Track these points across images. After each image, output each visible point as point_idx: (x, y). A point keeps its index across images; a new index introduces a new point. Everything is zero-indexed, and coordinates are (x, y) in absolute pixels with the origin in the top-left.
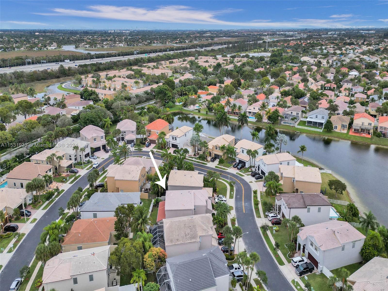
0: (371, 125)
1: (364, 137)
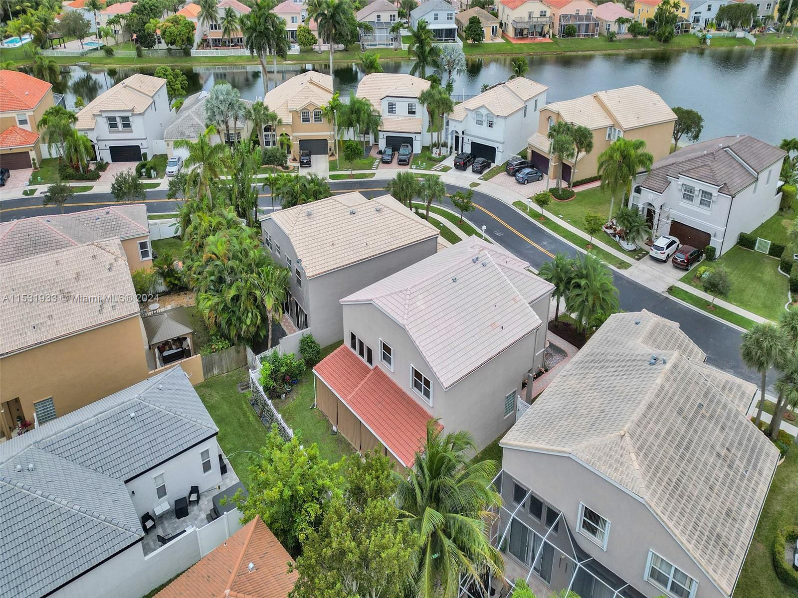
0: (545, 15)
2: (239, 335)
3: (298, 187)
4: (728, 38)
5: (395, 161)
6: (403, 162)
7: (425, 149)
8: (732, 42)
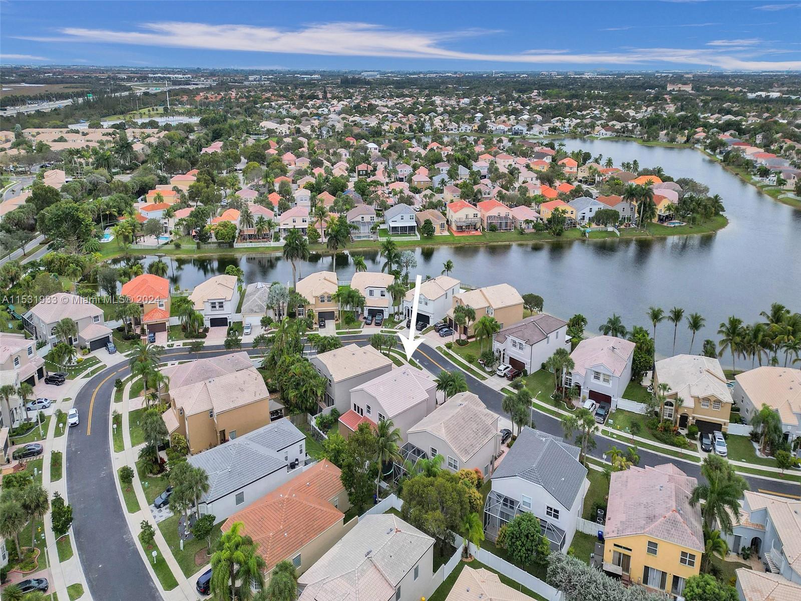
0: (477, 217)
1: (474, 236)
2: (306, 408)
3: (326, 342)
4: (601, 232)
5: (373, 323)
6: (378, 324)
7: (391, 315)
8: (604, 235)
